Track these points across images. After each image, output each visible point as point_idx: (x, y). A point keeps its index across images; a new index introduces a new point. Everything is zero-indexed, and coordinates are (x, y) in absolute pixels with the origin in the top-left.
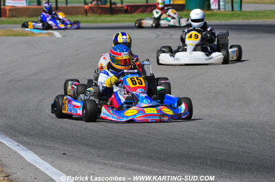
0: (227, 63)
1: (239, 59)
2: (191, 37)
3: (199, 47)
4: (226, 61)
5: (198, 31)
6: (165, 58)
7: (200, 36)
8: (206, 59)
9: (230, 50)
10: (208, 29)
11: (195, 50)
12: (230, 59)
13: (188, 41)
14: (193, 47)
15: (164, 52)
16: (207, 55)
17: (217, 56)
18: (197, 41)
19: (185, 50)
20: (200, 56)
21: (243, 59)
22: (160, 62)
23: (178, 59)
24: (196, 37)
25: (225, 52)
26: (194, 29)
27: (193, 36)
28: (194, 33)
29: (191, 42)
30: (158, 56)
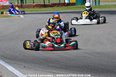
0: (99, 24)
1: (104, 22)
2: (84, 13)
3: (88, 18)
4: (98, 23)
5: (88, 11)
6: (74, 22)
8: (90, 22)
9: (100, 19)
10: (92, 10)
12: (100, 22)
13: (83, 15)
14: (85, 18)
15: (74, 19)
17: (95, 21)
18: (87, 15)
19: (82, 19)
20: (88, 21)
21: (106, 22)
22: (72, 24)
23: (79, 22)
24: (87, 13)
25: (98, 19)
27: (85, 13)
28: (86, 12)
29: (84, 15)
30: (71, 21)
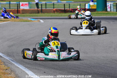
0: (100, 34)
1: (105, 33)
2: (84, 23)
3: (88, 27)
5: (88, 20)
6: (73, 32)
7: (88, 22)
8: (91, 33)
9: (101, 29)
10: (92, 20)
11: (86, 28)
12: (101, 33)
13: (83, 25)
15: (73, 29)
16: (91, 31)
17: (96, 31)
18: (87, 25)
19: (82, 29)
20: (88, 31)
21: (107, 33)
22: (71, 34)
23: (79, 33)
24: (87, 23)
25: (99, 30)
26: (86, 20)
28: (86, 21)
30: (70, 31)
